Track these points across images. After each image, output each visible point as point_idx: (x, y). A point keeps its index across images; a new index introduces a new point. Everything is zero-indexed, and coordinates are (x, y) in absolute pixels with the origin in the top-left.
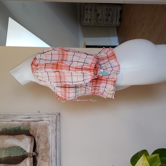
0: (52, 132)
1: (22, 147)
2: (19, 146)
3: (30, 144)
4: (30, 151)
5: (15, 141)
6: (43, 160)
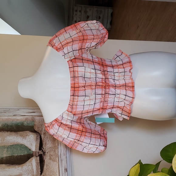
1: (27, 145)
2: (23, 144)
3: (35, 141)
4: (36, 150)
5: (18, 138)
6: (52, 160)
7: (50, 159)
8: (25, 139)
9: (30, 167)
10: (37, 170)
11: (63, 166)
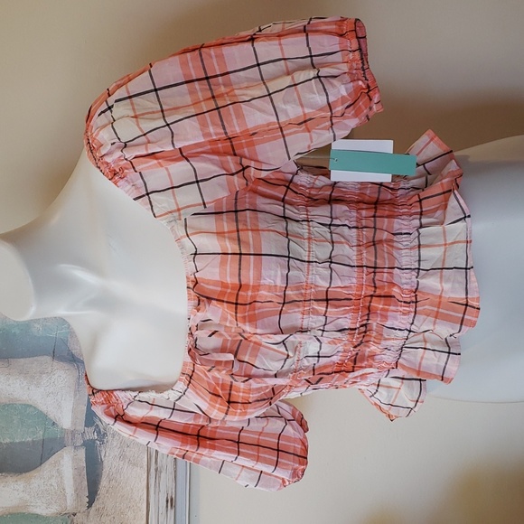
5: (10, 382)
6: (127, 460)
7: (122, 457)
8: (38, 385)
9: (53, 481)
10: (76, 491)
11: (163, 488)
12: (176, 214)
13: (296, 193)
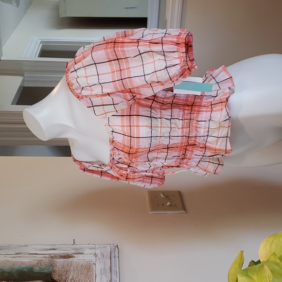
0: (103, 272)
12: (105, 115)
13: (157, 102)
